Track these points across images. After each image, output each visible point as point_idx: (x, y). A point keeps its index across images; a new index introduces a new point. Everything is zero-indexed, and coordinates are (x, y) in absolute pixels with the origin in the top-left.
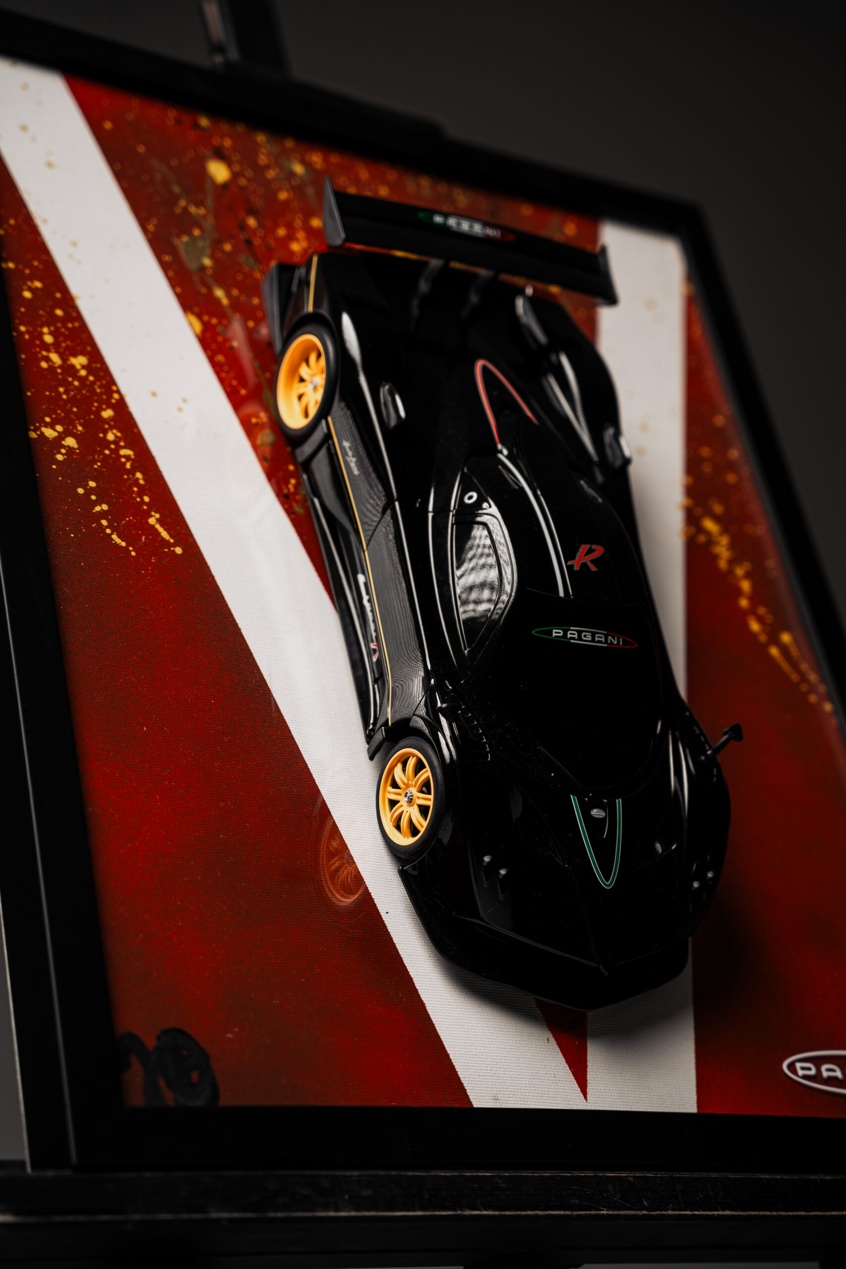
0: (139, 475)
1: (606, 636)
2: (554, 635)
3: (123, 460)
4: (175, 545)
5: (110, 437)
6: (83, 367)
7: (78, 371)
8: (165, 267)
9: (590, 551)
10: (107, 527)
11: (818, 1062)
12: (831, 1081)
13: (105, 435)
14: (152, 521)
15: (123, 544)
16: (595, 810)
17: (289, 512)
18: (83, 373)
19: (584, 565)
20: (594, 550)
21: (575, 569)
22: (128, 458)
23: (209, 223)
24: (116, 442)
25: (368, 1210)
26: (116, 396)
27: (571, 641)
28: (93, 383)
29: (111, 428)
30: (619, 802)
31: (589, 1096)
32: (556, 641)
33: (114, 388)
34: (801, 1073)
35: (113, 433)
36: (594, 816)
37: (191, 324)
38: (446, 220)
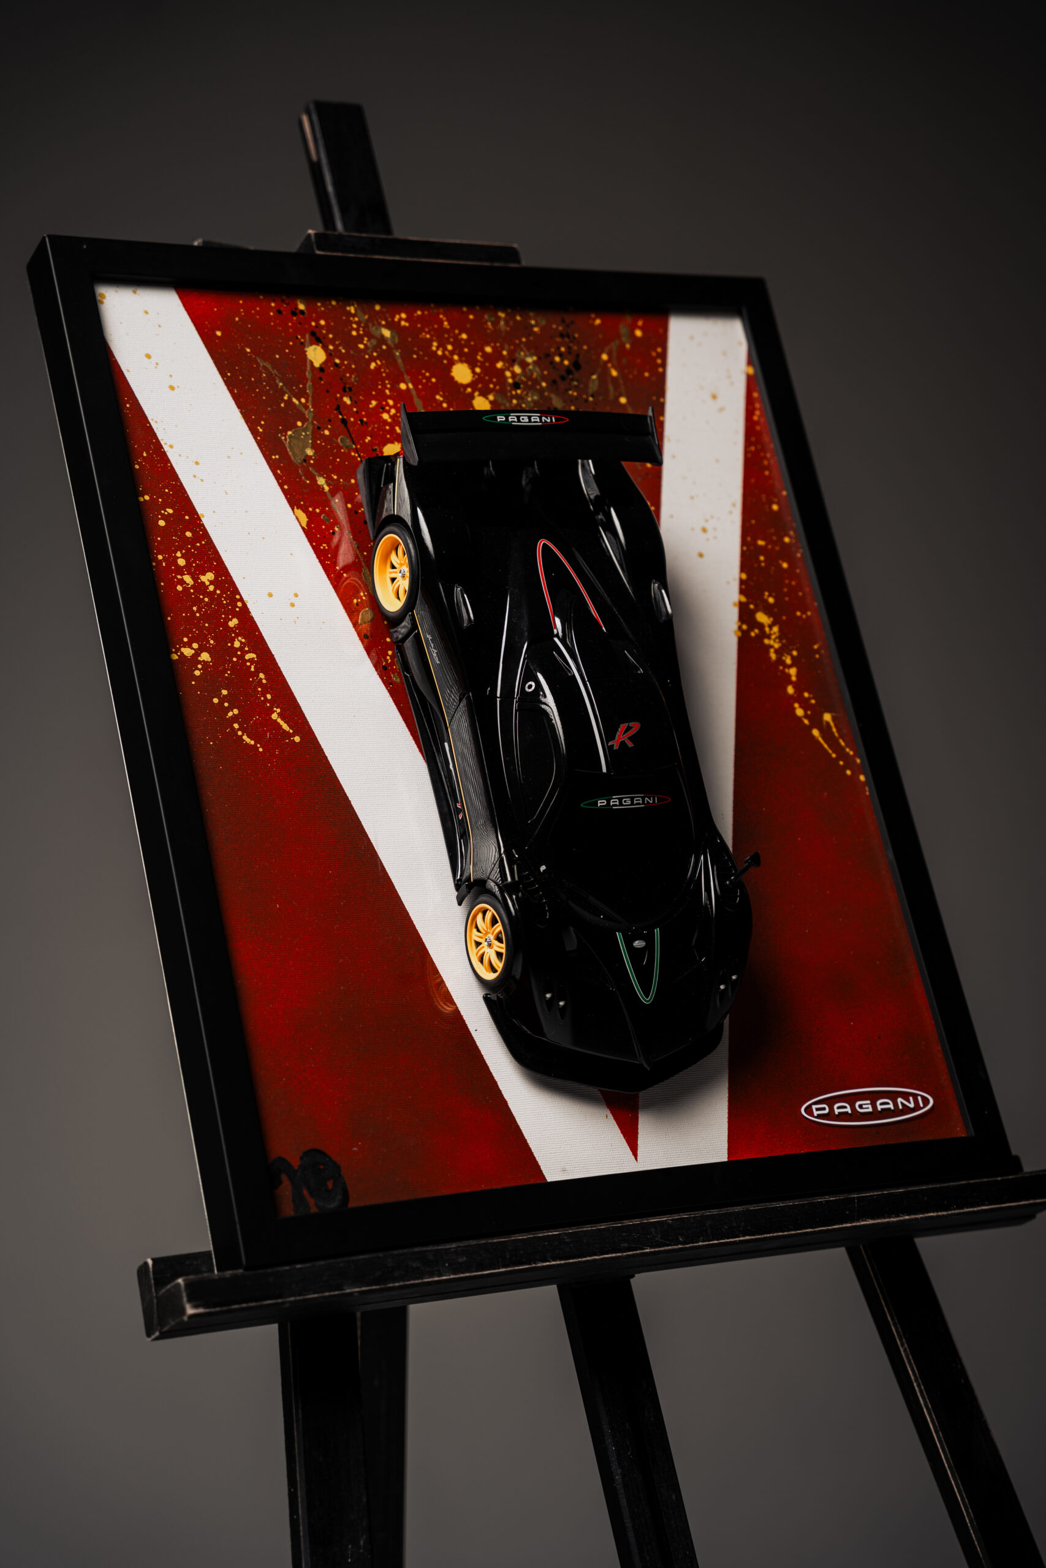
0: (262, 676)
1: (643, 799)
2: (599, 805)
3: (248, 664)
4: (294, 735)
5: (237, 644)
6: (211, 583)
7: (207, 587)
8: (273, 466)
9: (629, 728)
10: (239, 730)
11: (831, 1102)
12: (843, 1116)
13: (233, 644)
14: (274, 716)
15: (252, 742)
16: (637, 942)
17: (387, 683)
18: (211, 588)
19: (623, 743)
20: (632, 727)
21: (615, 748)
22: (251, 661)
23: (309, 413)
24: (241, 649)
25: (463, 1273)
26: (239, 604)
27: (614, 808)
28: (220, 596)
29: (237, 635)
30: (657, 931)
31: (639, 1157)
32: (602, 809)
33: (238, 597)
34: (816, 1113)
35: (238, 640)
36: (636, 947)
37: (297, 518)
38: (507, 418)
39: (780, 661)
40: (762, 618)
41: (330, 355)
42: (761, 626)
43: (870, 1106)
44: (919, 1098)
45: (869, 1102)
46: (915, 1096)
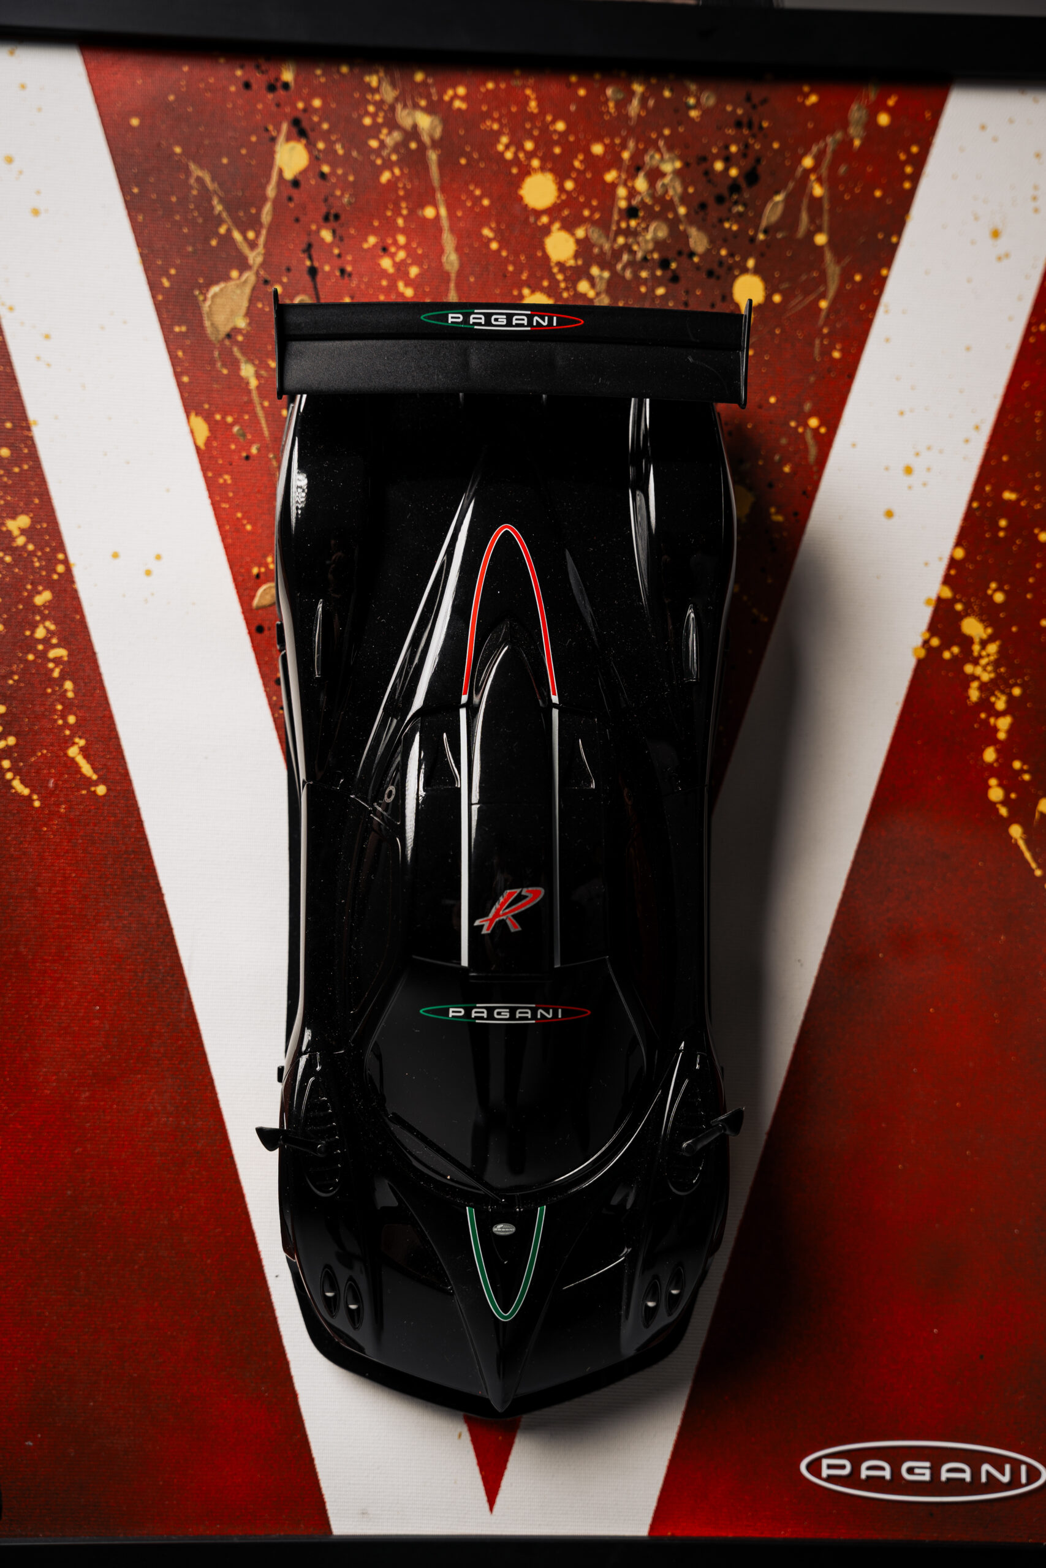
0: (68, 685)
1: (534, 1011)
2: (451, 1014)
3: (51, 665)
4: (96, 783)
5: (40, 633)
6: (23, 532)
7: (13, 539)
8: (172, 342)
9: (520, 898)
10: (9, 770)
12: (874, 1483)
13: (33, 632)
14: (73, 752)
15: (26, 792)
16: (499, 1226)
18: (21, 541)
19: (502, 923)
20: (525, 897)
21: (484, 931)
22: (57, 661)
23: (255, 257)
24: (46, 641)
26: (61, 568)
27: (477, 1021)
28: (32, 554)
29: (44, 618)
30: (542, 1211)
31: (496, 1507)
32: (455, 1023)
33: (61, 556)
35: (45, 627)
36: (497, 1233)
37: (192, 432)
38: (466, 317)
39: (985, 705)
40: (973, 627)
41: (315, 158)
42: (966, 642)
43: (928, 1472)
44: (1023, 1468)
45: (927, 1464)
46: (1016, 1464)
